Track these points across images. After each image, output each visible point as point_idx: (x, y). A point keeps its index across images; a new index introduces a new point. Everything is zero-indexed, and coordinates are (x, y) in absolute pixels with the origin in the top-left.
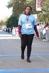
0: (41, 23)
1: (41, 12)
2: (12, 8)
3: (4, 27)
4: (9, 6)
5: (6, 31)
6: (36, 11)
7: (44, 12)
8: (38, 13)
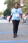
0: (23, 13)
1: (23, 6)
2: (7, 4)
3: (2, 16)
4: (5, 4)
5: (4, 18)
6: (21, 6)
7: (25, 7)
8: (22, 8)
